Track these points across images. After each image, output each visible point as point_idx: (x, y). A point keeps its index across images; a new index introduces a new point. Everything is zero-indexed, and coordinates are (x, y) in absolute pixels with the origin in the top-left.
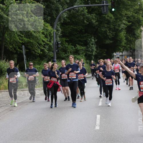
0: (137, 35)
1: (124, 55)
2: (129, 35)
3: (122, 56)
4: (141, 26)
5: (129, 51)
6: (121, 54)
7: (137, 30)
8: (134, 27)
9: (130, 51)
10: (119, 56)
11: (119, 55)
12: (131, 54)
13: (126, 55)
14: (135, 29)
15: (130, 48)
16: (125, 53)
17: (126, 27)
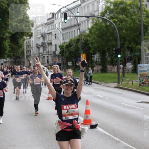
0: (20, 44)
1: (8, 62)
2: (13, 44)
3: (6, 62)
4: (24, 36)
5: (12, 58)
6: (5, 60)
7: (20, 39)
8: (17, 36)
9: (14, 58)
10: (3, 63)
11: (3, 61)
12: (14, 61)
13: (10, 62)
14: (18, 38)
15: (14, 55)
16: (8, 60)
17: (11, 35)
